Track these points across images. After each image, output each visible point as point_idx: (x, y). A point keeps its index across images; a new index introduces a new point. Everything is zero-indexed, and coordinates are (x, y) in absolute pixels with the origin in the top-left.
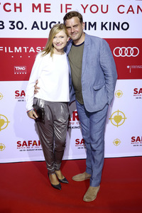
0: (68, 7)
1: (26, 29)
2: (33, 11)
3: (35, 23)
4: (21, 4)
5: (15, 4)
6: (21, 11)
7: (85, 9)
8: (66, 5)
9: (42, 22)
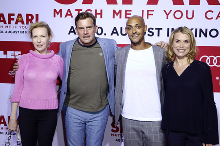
0: (150, 13)
1: (105, 34)
2: (114, 17)
3: (115, 28)
4: (101, 11)
5: (96, 10)
6: (101, 17)
7: (167, 15)
8: (148, 11)
9: (121, 28)
